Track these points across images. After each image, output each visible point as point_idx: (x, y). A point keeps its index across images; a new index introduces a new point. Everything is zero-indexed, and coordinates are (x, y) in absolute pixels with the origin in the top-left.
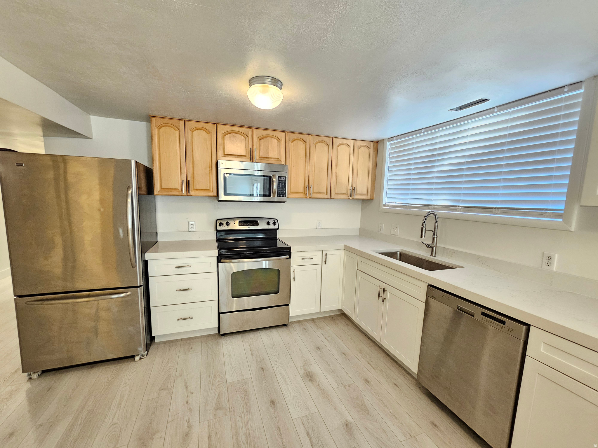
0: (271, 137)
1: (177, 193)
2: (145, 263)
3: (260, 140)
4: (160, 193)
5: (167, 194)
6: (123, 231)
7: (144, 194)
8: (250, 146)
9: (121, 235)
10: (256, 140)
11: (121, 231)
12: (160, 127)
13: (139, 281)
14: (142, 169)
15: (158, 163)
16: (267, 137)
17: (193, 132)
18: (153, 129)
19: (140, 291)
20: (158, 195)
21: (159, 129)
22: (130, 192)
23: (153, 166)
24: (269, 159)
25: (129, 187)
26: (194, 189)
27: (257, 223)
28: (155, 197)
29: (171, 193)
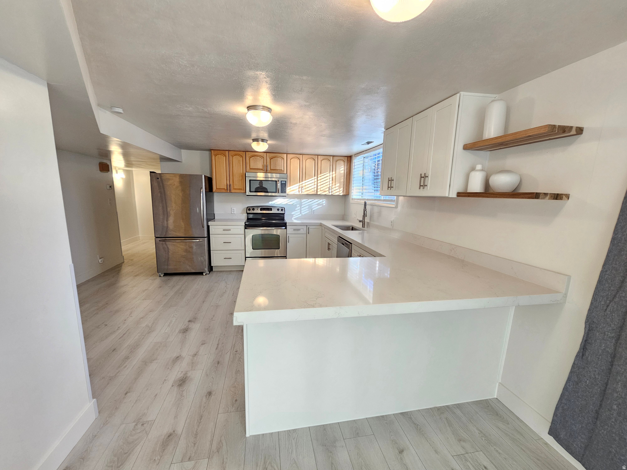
0: (277, 157)
1: (225, 191)
2: (208, 227)
3: (271, 159)
4: (216, 191)
5: (220, 191)
6: (199, 209)
7: (208, 192)
8: (265, 163)
9: (198, 211)
10: (268, 160)
11: (198, 209)
12: (216, 155)
13: (206, 235)
14: (207, 178)
15: (215, 175)
16: (275, 157)
17: (233, 157)
18: (212, 156)
19: (206, 239)
20: (215, 192)
21: (216, 156)
22: (202, 190)
23: (212, 176)
24: (277, 170)
25: (201, 188)
26: (233, 189)
27: (271, 209)
28: (213, 193)
29: (221, 191)
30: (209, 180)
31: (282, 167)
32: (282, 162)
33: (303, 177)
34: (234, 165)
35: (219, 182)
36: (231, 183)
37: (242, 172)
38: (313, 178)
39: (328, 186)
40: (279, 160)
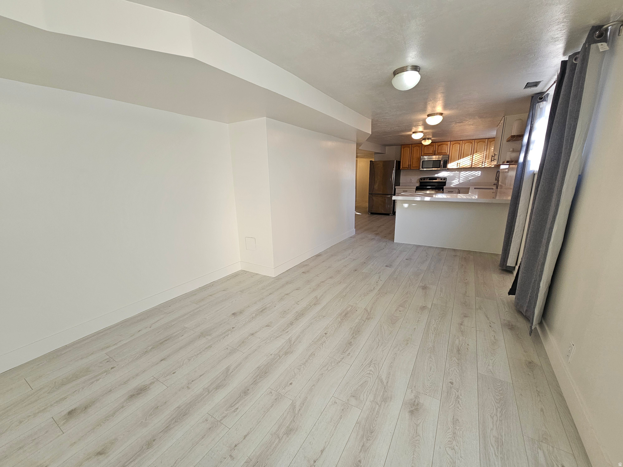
30: (399, 163)
31: (446, 151)
32: (446, 147)
33: (461, 156)
34: (414, 153)
35: (405, 163)
36: (411, 164)
37: (418, 156)
38: (470, 156)
39: (482, 161)
40: (444, 146)
